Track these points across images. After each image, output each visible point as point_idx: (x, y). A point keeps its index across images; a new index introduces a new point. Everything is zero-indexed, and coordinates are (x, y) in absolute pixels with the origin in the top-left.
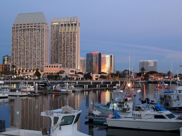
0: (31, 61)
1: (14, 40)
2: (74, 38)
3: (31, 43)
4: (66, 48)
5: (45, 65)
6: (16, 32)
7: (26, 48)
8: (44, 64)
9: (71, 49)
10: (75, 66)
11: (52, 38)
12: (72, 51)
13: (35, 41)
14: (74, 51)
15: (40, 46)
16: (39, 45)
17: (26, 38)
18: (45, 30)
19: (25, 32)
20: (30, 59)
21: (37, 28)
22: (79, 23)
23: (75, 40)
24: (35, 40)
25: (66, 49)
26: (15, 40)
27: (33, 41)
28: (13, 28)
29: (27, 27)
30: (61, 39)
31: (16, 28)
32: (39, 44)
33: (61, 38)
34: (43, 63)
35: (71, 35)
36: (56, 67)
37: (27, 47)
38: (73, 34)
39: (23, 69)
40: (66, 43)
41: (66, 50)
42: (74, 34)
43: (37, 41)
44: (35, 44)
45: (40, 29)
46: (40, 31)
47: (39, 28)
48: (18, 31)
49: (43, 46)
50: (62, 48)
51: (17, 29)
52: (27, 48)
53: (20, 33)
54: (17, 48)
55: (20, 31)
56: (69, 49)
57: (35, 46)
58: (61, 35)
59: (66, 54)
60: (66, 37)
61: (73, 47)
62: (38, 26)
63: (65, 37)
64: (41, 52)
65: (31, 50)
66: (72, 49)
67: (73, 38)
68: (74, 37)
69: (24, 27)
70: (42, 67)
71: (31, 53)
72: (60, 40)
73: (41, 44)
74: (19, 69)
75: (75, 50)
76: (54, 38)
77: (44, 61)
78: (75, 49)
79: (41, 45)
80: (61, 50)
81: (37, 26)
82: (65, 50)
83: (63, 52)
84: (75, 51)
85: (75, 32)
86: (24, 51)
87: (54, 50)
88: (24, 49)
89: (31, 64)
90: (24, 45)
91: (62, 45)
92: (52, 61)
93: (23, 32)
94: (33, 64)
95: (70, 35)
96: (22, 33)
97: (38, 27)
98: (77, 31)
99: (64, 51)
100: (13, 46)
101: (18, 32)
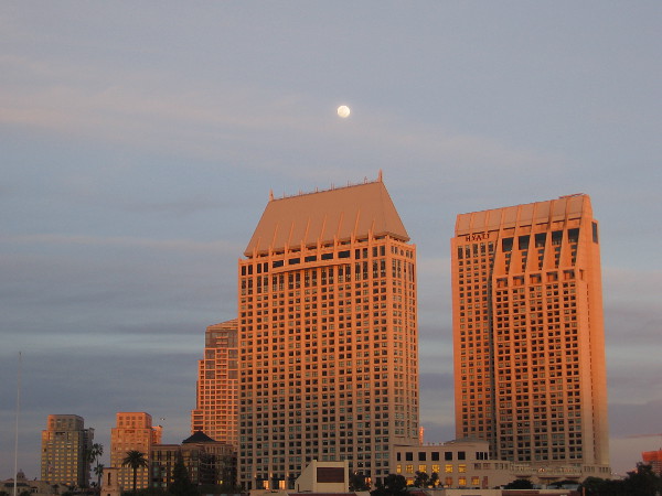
0: (329, 432)
1: (251, 328)
2: (570, 302)
3: (328, 338)
4: (529, 357)
5: (398, 450)
6: (259, 291)
7: (303, 368)
8: (391, 447)
9: (559, 360)
10: (580, 449)
11: (466, 311)
12: (564, 370)
13: (346, 329)
14: (573, 370)
15: (372, 350)
16: (367, 347)
17: (303, 315)
18: (389, 270)
19: (298, 286)
20: (325, 420)
21: (351, 260)
22: (595, 226)
23: (574, 311)
24: (345, 322)
25: (530, 365)
26: (255, 328)
27: (337, 330)
28: (244, 273)
29: (307, 259)
30: (503, 315)
31: (259, 271)
32: (363, 343)
33: (503, 309)
34: (387, 440)
35: (553, 290)
36: (455, 456)
37: (311, 363)
38: (561, 286)
39: (279, 471)
40: (529, 330)
41: (530, 370)
42: (565, 285)
43: (354, 328)
44: (345, 345)
45: (366, 264)
46: (366, 277)
47: (362, 260)
48: (266, 284)
49: (385, 353)
50: (512, 358)
51: (263, 274)
52: (308, 367)
53: (278, 293)
54: (263, 367)
55: (274, 283)
56: (547, 364)
57: (345, 352)
58: (503, 295)
59: (530, 387)
60: (527, 303)
61: (568, 353)
62: (357, 251)
63: (523, 304)
64: (377, 385)
65: (328, 377)
66: (564, 363)
67: (562, 303)
68: (566, 299)
69: (292, 262)
70: (382, 460)
71: (329, 392)
72: (500, 319)
73: (372, 342)
74: (275, 475)
75: (576, 366)
76: (474, 310)
77: (392, 428)
78: (576, 359)
79: (376, 346)
80: (509, 371)
81: (353, 254)
82: (525, 370)
83: (518, 377)
84: (579, 369)
85: (573, 275)
86: (295, 380)
87: (476, 374)
88: (295, 372)
89: (329, 446)
90: (294, 349)
91: (512, 345)
92: (469, 427)
93: (291, 287)
94: (338, 446)
95: (549, 287)
96: (286, 291)
97: (357, 257)
98: (580, 264)
99: (521, 373)
100: (247, 361)
101: (266, 290)
